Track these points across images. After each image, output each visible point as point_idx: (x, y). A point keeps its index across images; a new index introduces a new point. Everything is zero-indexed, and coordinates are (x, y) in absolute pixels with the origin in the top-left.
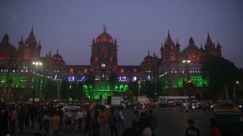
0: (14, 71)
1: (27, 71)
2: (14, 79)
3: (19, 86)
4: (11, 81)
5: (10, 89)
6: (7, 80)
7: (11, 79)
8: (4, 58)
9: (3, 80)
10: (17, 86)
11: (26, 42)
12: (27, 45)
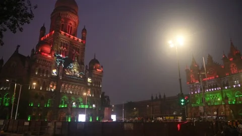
0: (226, 88)
1: (239, 85)
2: (228, 95)
3: (236, 102)
4: (226, 98)
5: (227, 106)
6: (223, 98)
7: (226, 96)
8: (213, 77)
9: (218, 98)
10: (234, 103)
11: (229, 56)
12: (231, 59)
